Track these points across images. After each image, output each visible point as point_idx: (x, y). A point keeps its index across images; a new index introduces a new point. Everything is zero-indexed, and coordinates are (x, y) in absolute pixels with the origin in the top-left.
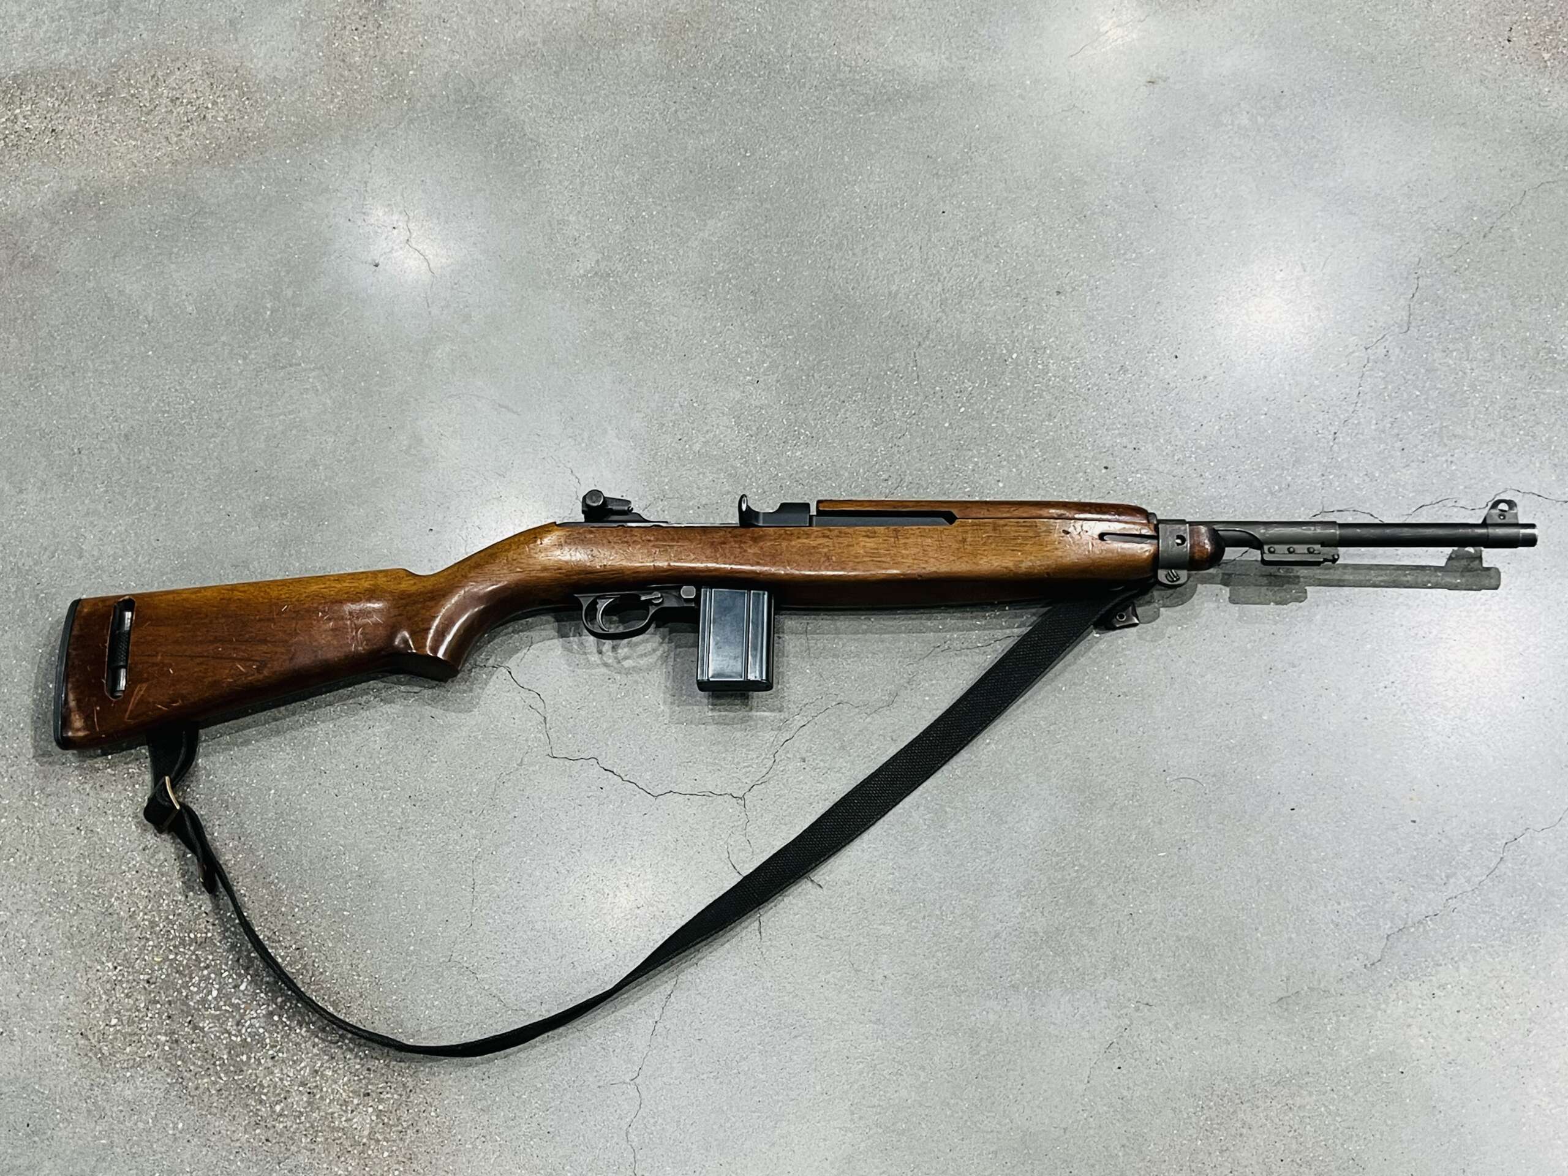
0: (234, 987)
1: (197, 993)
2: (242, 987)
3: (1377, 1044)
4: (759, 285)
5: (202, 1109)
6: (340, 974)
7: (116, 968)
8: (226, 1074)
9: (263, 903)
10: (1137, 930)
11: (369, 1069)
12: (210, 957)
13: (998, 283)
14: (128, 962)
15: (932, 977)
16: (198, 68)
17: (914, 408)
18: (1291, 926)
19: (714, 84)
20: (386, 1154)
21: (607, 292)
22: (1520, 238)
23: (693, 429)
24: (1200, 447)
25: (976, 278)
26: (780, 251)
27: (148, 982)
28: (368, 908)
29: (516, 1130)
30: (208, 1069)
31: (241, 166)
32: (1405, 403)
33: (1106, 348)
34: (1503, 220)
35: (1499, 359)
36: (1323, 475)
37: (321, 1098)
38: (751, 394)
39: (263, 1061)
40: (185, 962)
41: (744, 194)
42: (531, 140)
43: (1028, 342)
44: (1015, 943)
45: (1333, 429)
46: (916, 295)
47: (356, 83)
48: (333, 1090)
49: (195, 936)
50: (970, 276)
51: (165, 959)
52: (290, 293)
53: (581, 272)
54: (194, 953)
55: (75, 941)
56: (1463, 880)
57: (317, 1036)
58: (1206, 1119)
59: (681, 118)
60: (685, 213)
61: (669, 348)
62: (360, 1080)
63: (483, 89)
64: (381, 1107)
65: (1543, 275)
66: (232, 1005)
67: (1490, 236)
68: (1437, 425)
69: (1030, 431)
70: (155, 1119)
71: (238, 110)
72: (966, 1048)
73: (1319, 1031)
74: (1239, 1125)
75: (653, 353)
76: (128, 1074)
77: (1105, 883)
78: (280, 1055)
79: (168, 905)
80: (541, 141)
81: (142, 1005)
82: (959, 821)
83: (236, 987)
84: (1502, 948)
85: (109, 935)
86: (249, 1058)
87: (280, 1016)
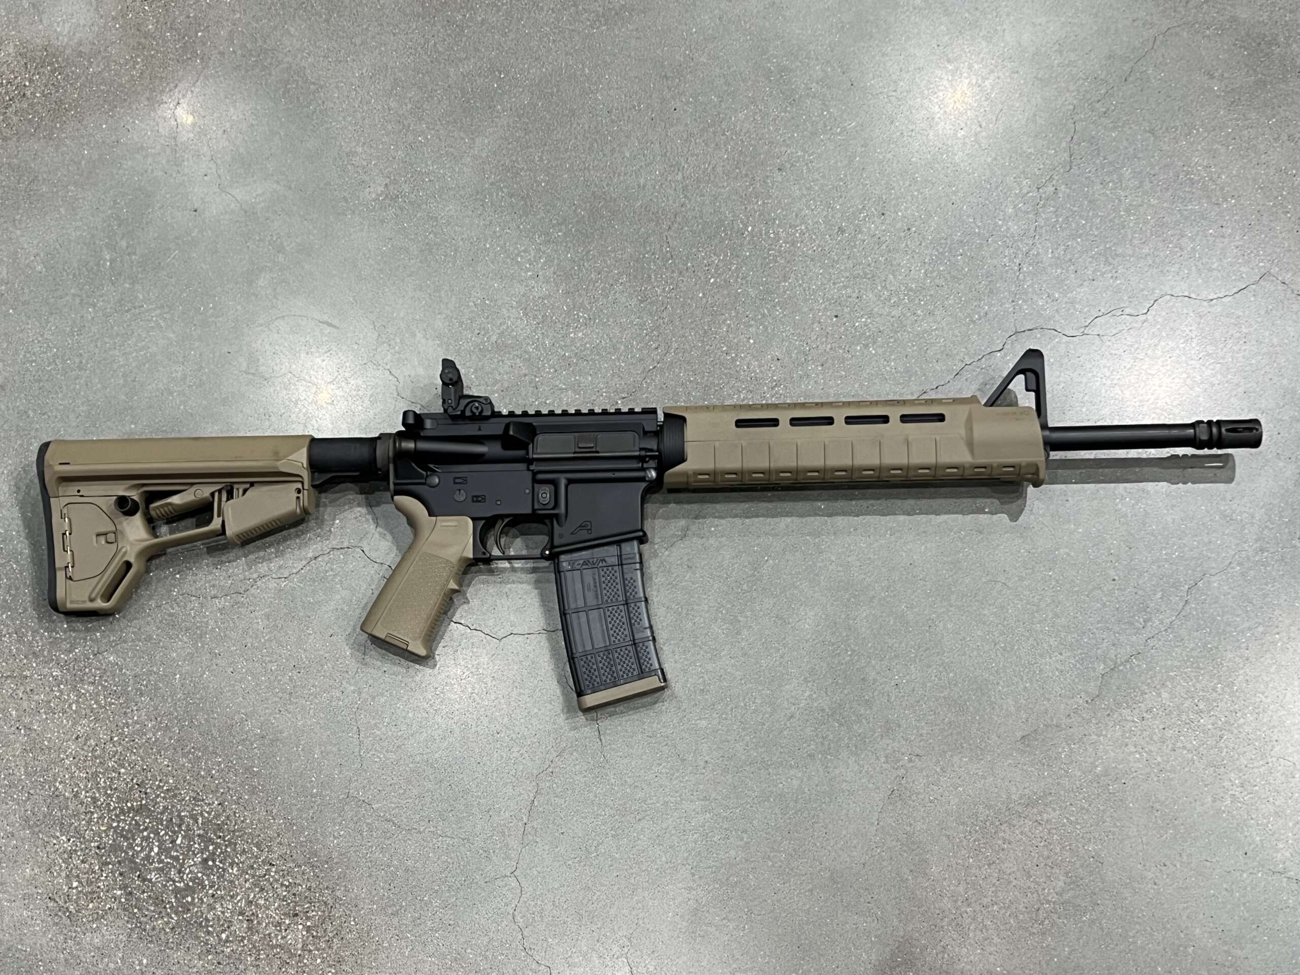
0: (171, 843)
1: (142, 851)
2: (178, 842)
3: (1103, 763)
4: (528, 191)
5: (160, 945)
6: (259, 820)
7: (69, 840)
8: (176, 914)
9: (185, 770)
10: (903, 697)
11: (294, 894)
12: (147, 821)
13: (728, 167)
14: (79, 834)
15: (743, 757)
16: (11, 51)
17: (672, 284)
18: (1025, 678)
19: (465, 16)
20: (319, 961)
21: (399, 212)
22: (1155, 78)
23: (488, 323)
24: (911, 290)
25: (709, 164)
26: (541, 159)
27: (98, 848)
28: (274, 762)
29: (422, 926)
30: (161, 912)
31: (63, 135)
32: (1074, 232)
33: (825, 213)
34: (1140, 63)
35: (1147, 186)
36: (1013, 301)
37: (259, 923)
38: (533, 287)
39: (205, 900)
40: (127, 827)
41: (504, 111)
42: (314, 83)
43: (760, 216)
44: (807, 721)
45: (1017, 261)
46: (662, 184)
47: (152, 50)
48: (267, 915)
49: (132, 805)
50: (704, 163)
51: (110, 827)
52: (124, 244)
53: (374, 196)
54: (133, 819)
55: (31, 823)
56: (1158, 623)
57: (247, 873)
58: (975, 841)
59: (440, 49)
60: (455, 134)
61: (458, 255)
62: (288, 904)
63: (265, 42)
64: (309, 924)
65: (1177, 108)
66: (172, 857)
67: (1131, 79)
68: (1102, 247)
69: (770, 292)
70: (122, 959)
71: (53, 84)
72: (777, 811)
73: (1056, 758)
74: (1000, 842)
75: (444, 261)
76: (95, 926)
77: (873, 662)
78: (219, 892)
79: (105, 782)
80: (322, 83)
81: (97, 868)
82: (750, 627)
83: (173, 842)
84: (1193, 674)
85: (59, 814)
86: (193, 899)
87: (214, 861)
